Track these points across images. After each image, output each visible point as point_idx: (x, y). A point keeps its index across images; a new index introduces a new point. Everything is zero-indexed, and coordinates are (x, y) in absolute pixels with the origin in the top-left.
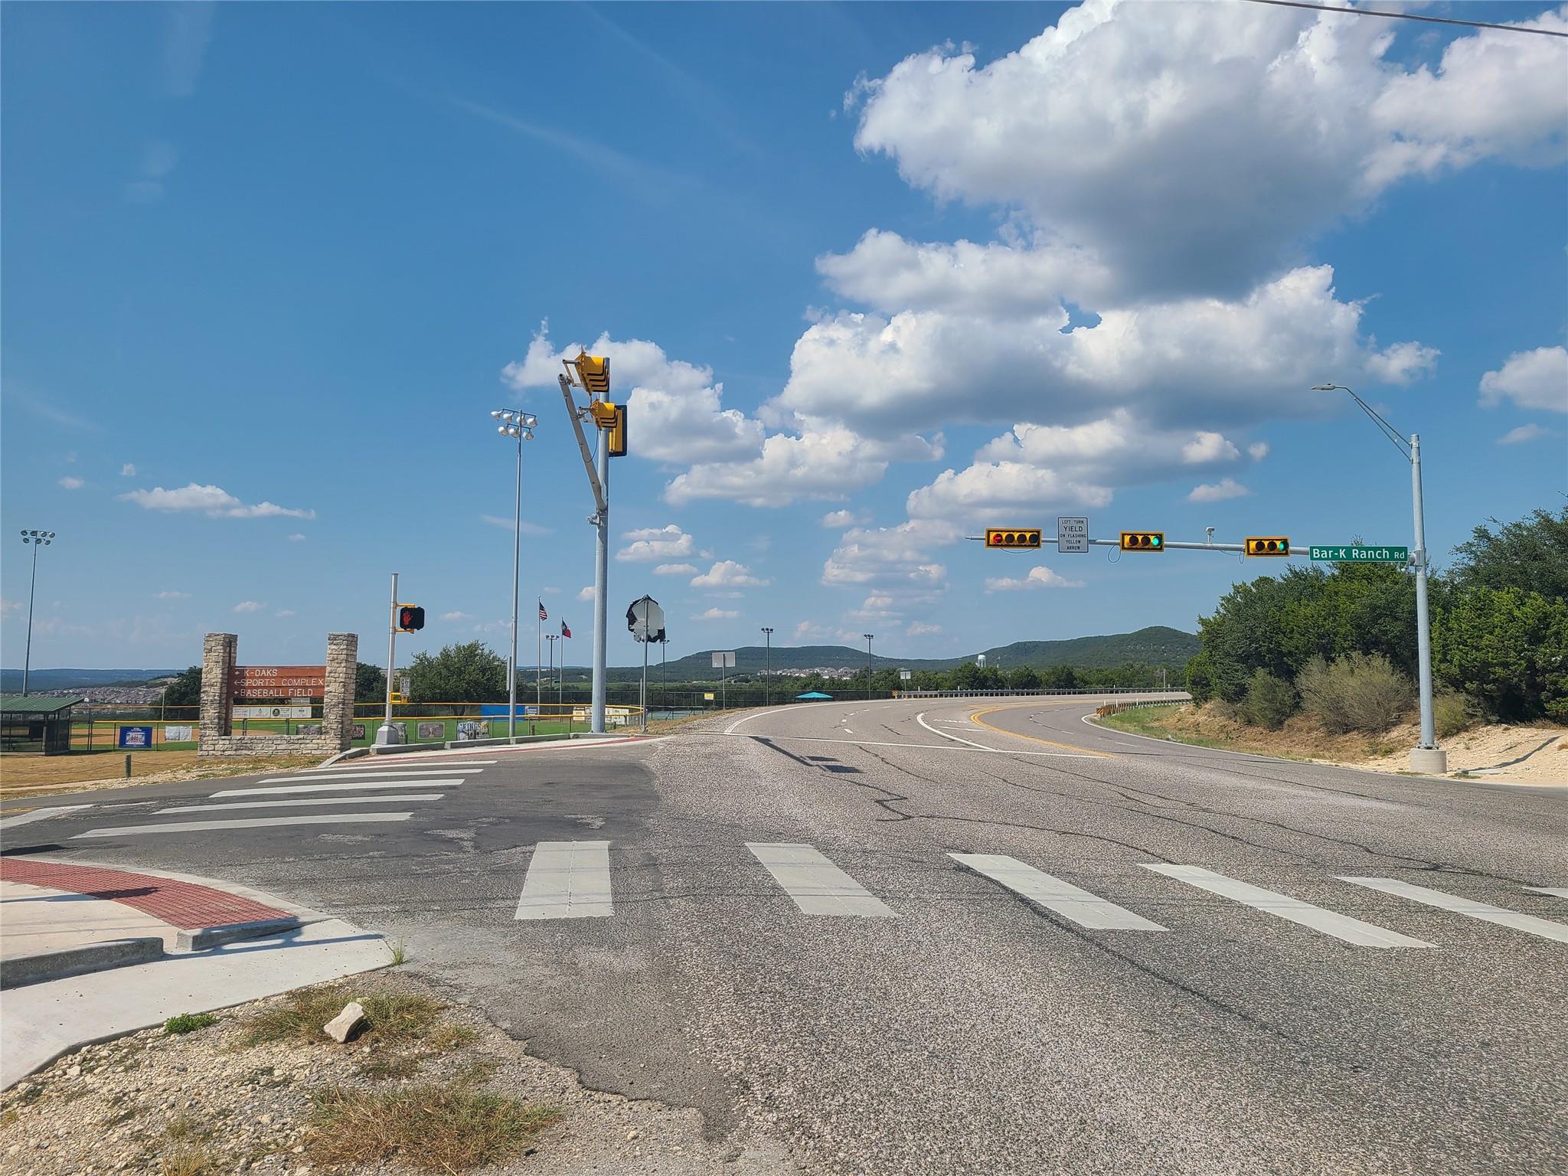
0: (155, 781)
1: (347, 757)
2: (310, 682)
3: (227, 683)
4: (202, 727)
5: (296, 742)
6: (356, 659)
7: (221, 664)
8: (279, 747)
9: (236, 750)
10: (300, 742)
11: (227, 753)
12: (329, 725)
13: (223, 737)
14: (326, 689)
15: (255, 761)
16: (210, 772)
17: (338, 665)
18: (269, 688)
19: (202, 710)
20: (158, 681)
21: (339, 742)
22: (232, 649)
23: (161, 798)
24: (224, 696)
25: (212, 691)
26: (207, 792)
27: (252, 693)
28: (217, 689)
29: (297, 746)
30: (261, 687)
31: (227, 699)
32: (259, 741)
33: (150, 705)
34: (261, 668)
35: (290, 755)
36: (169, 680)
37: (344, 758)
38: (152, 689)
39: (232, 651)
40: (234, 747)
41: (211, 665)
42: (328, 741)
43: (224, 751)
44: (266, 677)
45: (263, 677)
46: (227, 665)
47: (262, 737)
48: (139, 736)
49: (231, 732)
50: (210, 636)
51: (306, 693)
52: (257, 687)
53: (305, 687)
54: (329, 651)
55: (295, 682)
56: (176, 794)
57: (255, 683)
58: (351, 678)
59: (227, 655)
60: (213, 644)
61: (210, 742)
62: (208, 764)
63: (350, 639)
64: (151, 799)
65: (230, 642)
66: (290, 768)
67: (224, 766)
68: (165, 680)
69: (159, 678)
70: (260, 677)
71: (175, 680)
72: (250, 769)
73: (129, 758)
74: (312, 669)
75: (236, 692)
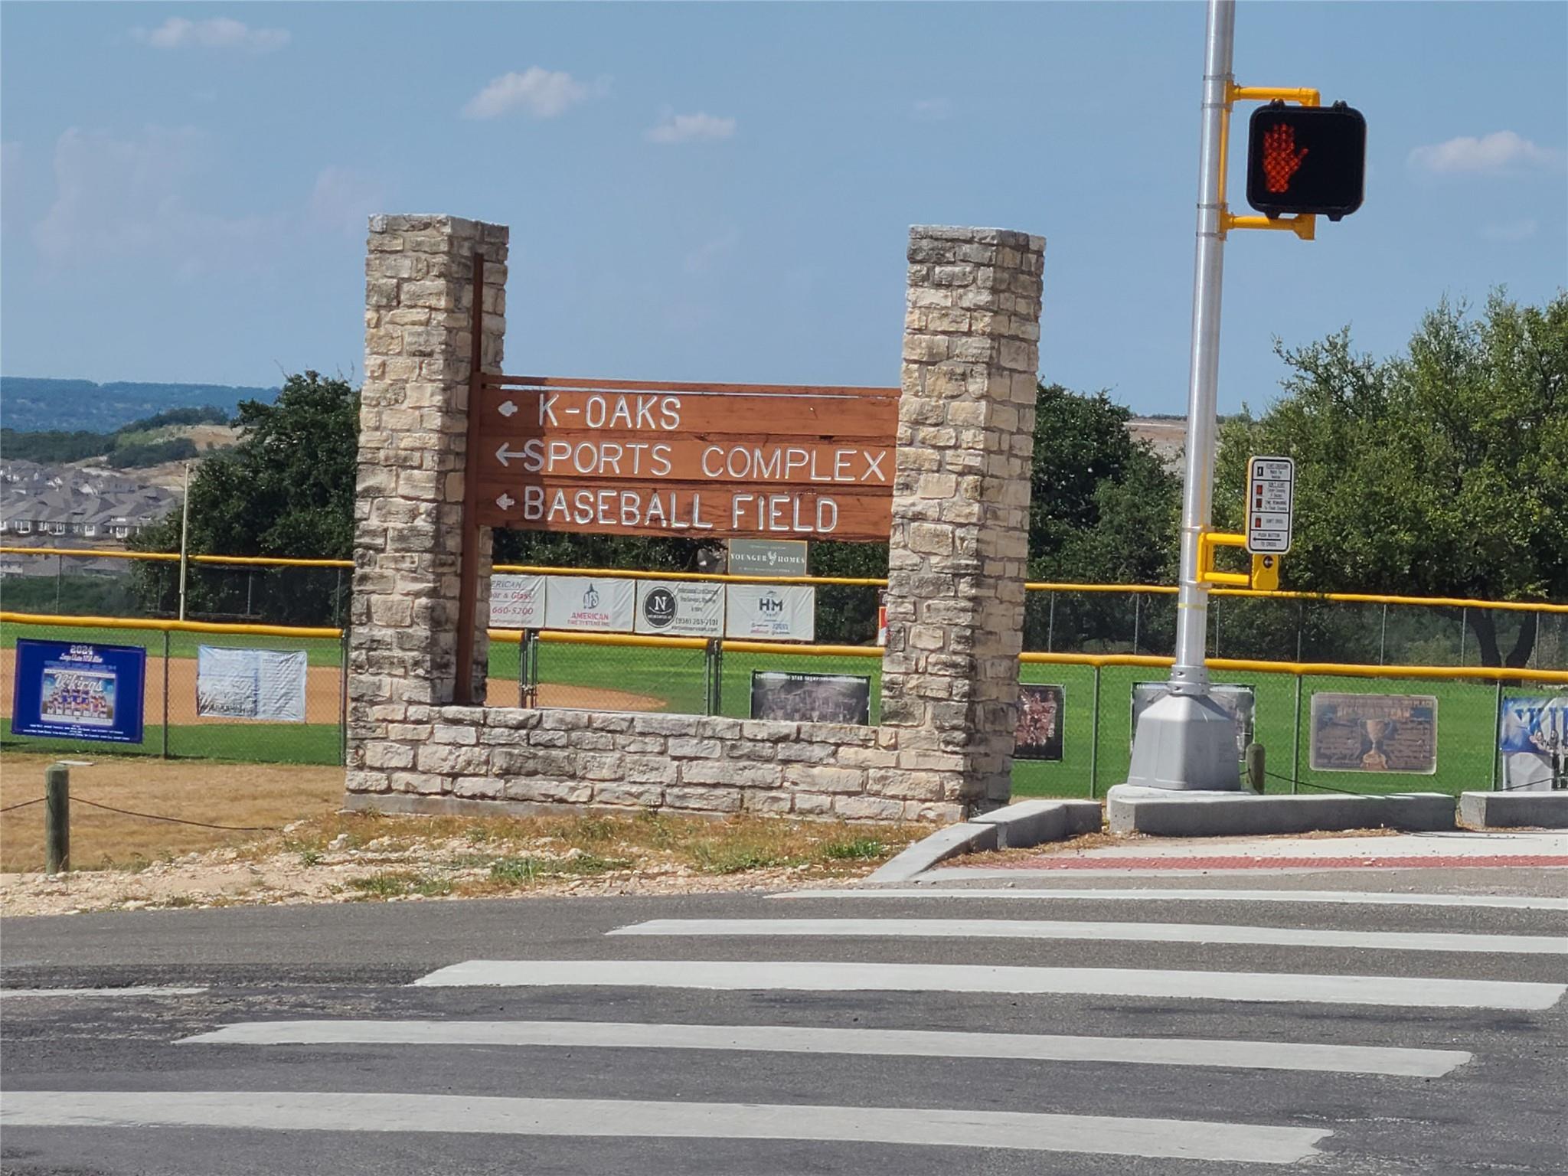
0: (179, 893)
1: (1001, 840)
2: (825, 468)
3: (467, 456)
4: (361, 656)
5: (767, 750)
6: (1032, 357)
7: (439, 362)
8: (694, 772)
9: (506, 773)
10: (783, 751)
11: (467, 785)
12: (913, 681)
13: (451, 711)
14: (900, 502)
15: (588, 832)
16: (400, 869)
17: (949, 388)
18: (648, 484)
19: (364, 578)
20: (159, 438)
21: (957, 762)
22: (488, 293)
23: (215, 975)
24: (454, 517)
25: (404, 490)
26: (403, 958)
27: (572, 507)
28: (421, 482)
29: (768, 772)
30: (609, 480)
31: (467, 532)
32: (605, 739)
33: (131, 542)
34: (613, 389)
35: (739, 811)
36: (205, 435)
37: (986, 843)
38: (133, 474)
39: (487, 305)
40: (499, 762)
41: (399, 365)
42: (909, 757)
43: (454, 776)
44: (634, 435)
45: (621, 433)
46: (464, 371)
47: (617, 717)
48: (96, 688)
49: (483, 688)
50: (390, 229)
51: (808, 517)
52: (593, 481)
53: (802, 488)
54: (914, 319)
55: (761, 464)
56: (275, 959)
57: (586, 457)
58: (1011, 454)
59: (464, 320)
60: (405, 267)
61: (395, 731)
62: (389, 830)
63: (1010, 258)
64: (178, 974)
65: (478, 260)
66: (748, 876)
67: (458, 845)
68: (187, 432)
69: (160, 422)
70: (605, 433)
71: (230, 436)
72: (572, 867)
73: (59, 784)
74: (836, 400)
75: (504, 502)
